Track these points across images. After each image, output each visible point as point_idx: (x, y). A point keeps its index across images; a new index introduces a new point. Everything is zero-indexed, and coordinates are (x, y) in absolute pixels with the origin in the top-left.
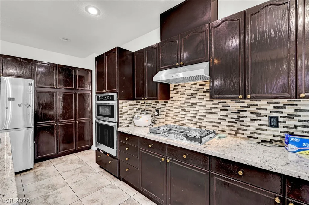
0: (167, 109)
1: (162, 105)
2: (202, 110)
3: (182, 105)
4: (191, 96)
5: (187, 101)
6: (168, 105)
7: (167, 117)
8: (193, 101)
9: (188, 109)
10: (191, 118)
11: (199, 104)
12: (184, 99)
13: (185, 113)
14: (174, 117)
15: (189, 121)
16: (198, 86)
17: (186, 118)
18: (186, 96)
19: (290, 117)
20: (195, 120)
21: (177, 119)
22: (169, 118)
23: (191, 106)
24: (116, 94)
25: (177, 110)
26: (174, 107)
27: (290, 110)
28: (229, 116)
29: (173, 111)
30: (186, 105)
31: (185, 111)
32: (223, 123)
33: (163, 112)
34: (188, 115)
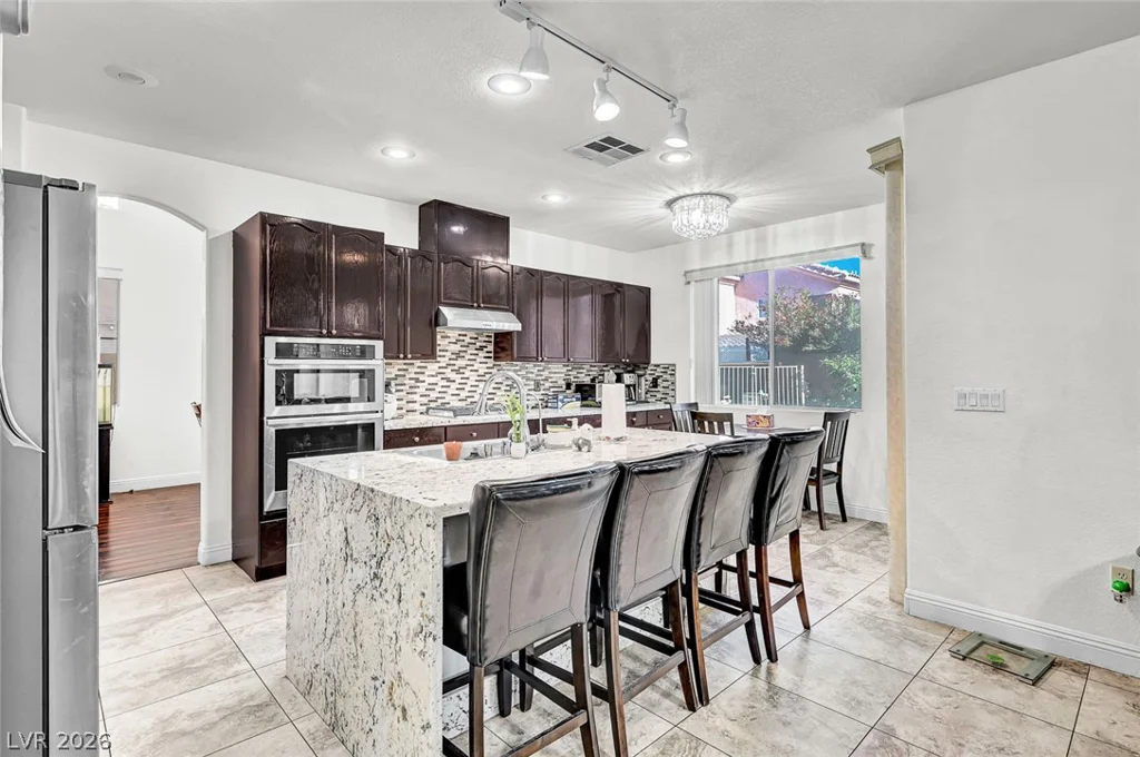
0: (410, 379)
1: (399, 370)
2: (474, 376)
3: (442, 370)
4: (458, 355)
5: (452, 362)
6: (413, 370)
7: (410, 396)
8: (461, 363)
9: (453, 376)
10: (457, 392)
11: (470, 368)
12: (446, 359)
13: (448, 384)
14: (427, 393)
15: (454, 397)
16: (467, 340)
17: (450, 392)
18: (448, 354)
19: (546, 380)
20: (463, 394)
21: (433, 395)
22: (416, 397)
23: (458, 372)
24: (381, 342)
25: (433, 380)
26: (427, 373)
27: (546, 373)
28: (505, 383)
29: (424, 381)
30: (448, 370)
31: (448, 380)
32: (498, 393)
33: (402, 385)
34: (454, 386)
